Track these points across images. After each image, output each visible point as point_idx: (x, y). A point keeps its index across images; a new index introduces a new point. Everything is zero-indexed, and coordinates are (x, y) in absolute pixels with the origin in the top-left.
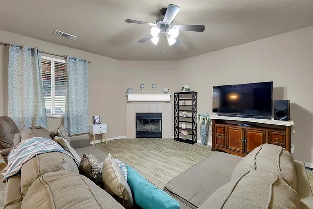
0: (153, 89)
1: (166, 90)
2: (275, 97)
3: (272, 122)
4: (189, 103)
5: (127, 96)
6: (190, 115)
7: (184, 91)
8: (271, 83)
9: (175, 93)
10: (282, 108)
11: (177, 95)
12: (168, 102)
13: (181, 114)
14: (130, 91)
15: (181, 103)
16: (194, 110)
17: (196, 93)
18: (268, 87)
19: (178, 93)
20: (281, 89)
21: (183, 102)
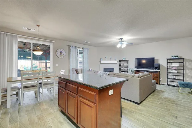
0: (110, 59)
1: (116, 59)
2: (156, 63)
3: (154, 70)
4: (125, 64)
5: (100, 62)
6: (126, 69)
7: (123, 60)
8: (154, 58)
9: (120, 60)
10: (157, 66)
11: (120, 61)
12: (117, 64)
13: (122, 69)
14: (101, 59)
15: (122, 64)
16: (127, 67)
17: (128, 60)
18: (153, 59)
19: (121, 61)
20: (158, 60)
21: (123, 64)
